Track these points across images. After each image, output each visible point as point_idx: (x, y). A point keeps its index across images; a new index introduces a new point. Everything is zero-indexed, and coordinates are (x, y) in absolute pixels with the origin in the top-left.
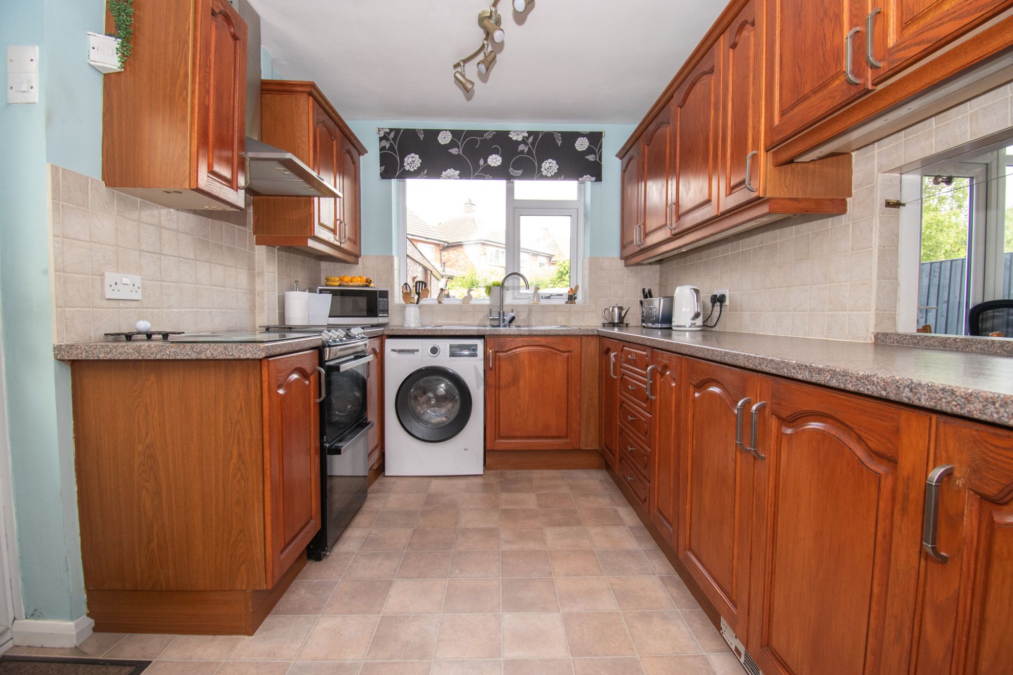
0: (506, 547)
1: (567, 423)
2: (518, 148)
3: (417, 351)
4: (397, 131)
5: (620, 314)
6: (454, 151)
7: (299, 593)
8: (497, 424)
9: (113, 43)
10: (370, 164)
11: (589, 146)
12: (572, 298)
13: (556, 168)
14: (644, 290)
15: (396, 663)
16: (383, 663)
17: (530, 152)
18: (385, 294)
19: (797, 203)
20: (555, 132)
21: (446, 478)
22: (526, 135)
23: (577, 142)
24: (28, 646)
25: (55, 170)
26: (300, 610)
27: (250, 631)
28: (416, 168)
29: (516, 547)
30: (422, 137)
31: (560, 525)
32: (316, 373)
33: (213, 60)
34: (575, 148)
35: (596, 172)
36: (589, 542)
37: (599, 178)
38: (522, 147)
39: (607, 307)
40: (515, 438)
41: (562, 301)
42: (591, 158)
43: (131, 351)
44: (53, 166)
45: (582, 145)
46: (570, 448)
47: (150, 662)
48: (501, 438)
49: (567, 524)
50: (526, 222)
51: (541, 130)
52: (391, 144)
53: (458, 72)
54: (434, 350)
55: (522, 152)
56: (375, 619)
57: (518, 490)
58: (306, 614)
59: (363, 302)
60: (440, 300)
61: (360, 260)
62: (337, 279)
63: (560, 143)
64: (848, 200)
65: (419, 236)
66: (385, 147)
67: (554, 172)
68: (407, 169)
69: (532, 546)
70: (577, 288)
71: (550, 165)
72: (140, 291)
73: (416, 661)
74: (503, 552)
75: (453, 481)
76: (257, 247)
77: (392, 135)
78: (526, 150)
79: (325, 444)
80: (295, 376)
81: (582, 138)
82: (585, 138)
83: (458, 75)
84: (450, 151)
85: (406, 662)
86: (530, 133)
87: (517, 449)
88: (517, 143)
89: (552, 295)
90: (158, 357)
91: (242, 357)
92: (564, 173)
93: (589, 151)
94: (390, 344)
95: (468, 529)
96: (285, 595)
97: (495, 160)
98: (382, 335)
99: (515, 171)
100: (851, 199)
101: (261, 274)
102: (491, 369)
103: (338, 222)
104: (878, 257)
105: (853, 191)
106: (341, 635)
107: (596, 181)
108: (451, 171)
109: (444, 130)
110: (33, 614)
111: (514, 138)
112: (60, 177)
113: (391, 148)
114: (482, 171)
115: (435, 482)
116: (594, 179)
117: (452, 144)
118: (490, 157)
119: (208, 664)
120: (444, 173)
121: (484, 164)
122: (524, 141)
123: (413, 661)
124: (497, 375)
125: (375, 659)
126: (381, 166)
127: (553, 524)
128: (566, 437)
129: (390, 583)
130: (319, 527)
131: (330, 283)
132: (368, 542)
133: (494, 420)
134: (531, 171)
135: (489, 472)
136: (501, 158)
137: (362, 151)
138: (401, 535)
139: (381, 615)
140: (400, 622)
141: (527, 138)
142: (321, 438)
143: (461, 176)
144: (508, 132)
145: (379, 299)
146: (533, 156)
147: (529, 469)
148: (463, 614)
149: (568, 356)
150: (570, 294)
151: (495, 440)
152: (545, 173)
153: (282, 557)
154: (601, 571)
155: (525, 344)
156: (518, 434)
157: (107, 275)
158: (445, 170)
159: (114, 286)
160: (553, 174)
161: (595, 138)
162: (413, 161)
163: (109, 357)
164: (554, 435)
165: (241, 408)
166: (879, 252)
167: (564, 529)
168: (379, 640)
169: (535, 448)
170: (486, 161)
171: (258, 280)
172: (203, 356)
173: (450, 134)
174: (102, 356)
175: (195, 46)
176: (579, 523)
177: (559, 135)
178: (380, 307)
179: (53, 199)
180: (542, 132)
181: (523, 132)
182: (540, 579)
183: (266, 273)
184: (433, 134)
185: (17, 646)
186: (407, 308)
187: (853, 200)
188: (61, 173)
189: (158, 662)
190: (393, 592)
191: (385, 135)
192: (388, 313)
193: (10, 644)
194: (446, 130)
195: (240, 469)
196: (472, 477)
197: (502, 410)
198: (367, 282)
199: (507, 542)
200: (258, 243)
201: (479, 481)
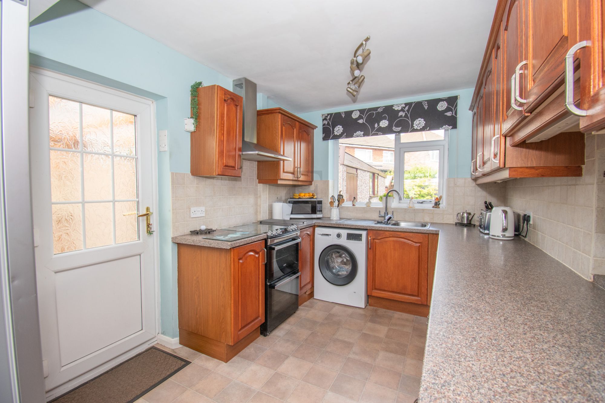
0: (352, 356)
1: (418, 287)
2: (398, 114)
3: (330, 235)
4: (331, 114)
5: (468, 218)
6: (361, 121)
7: (250, 350)
8: (374, 280)
9: (192, 121)
10: (318, 134)
11: (447, 107)
12: (437, 204)
13: (423, 124)
14: (486, 203)
15: (270, 396)
16: (265, 394)
17: (406, 116)
18: (320, 202)
19: (534, 170)
20: (423, 101)
21: (344, 306)
22: (404, 106)
23: (439, 105)
24: (161, 345)
25: (172, 174)
26: (247, 358)
27: (226, 361)
28: (340, 133)
29: (357, 357)
30: (343, 116)
31: (391, 352)
32: (263, 251)
33: (225, 120)
34: (437, 109)
35: (453, 122)
36: (402, 367)
37: (455, 126)
38: (401, 114)
39: (460, 212)
40: (384, 290)
41: (430, 206)
42: (449, 114)
43: (191, 241)
44: (171, 173)
45: (442, 106)
46: (420, 303)
47: (191, 362)
48: (376, 289)
49: (396, 352)
50: (408, 156)
51: (413, 101)
52: (328, 122)
53: (349, 87)
54: (339, 236)
55: (401, 116)
56: (272, 372)
57: (380, 323)
58: (248, 360)
59: (309, 207)
60: (354, 204)
61: (313, 183)
62: (298, 195)
63: (426, 107)
64: (583, 166)
65: (384, 147)
66: (325, 124)
67: (422, 126)
68: (336, 134)
69: (366, 359)
70: (441, 197)
71: (420, 122)
72: (204, 213)
73: (278, 399)
74: (349, 358)
75: (346, 309)
76: (259, 184)
77: (329, 117)
78: (404, 114)
79: (267, 283)
80: (252, 253)
81: (442, 102)
82: (444, 102)
83: (348, 89)
84: (358, 121)
85: (274, 398)
86: (406, 104)
87: (385, 297)
88: (398, 111)
89: (424, 201)
90: (199, 245)
91: (223, 248)
92: (430, 126)
93: (448, 109)
94: (318, 231)
95: (338, 339)
96: (245, 349)
97: (384, 123)
98: (314, 226)
99: (396, 128)
100: (585, 166)
101: (260, 197)
102: (370, 249)
103: (296, 168)
104: (597, 216)
105: (585, 160)
106: (256, 375)
107: (452, 128)
108: (359, 133)
109: (355, 110)
110: (163, 333)
111: (396, 109)
112: (174, 176)
113: (328, 124)
114: (376, 131)
115: (337, 307)
116: (451, 127)
117: (360, 117)
118: (381, 122)
119: (208, 370)
120: (355, 134)
121: (378, 126)
122: (402, 110)
123: (277, 398)
124: (374, 253)
125: (263, 391)
126: (323, 134)
127: (387, 350)
128: (418, 296)
129: (287, 357)
130: (263, 321)
131: (294, 197)
132: (289, 333)
133: (372, 278)
134: (406, 127)
135: (369, 307)
136: (388, 122)
137: (314, 127)
138: (305, 333)
139: (275, 372)
140: (282, 378)
141: (405, 108)
142: (266, 280)
143: (364, 135)
144: (392, 106)
145: (317, 205)
146: (408, 118)
147: (394, 310)
148: (310, 385)
149: (419, 246)
150: (436, 201)
151: (373, 290)
152: (416, 127)
153: (239, 333)
154: (397, 387)
155: (391, 236)
156: (386, 289)
157: (192, 209)
158: (356, 132)
159: (194, 213)
160: (421, 127)
161: (452, 101)
162: (339, 129)
163: (186, 243)
164: (409, 293)
165: (224, 268)
166: (598, 211)
167: (392, 355)
168: (270, 383)
169: (396, 299)
170: (378, 125)
171: (259, 200)
172: (211, 246)
173: (358, 112)
174: (184, 243)
175: (217, 118)
176: (404, 353)
177: (426, 102)
178: (318, 209)
179: (172, 184)
180: (414, 102)
181: (402, 104)
182: (359, 380)
183: (262, 196)
184: (349, 114)
185: (158, 344)
186: (332, 210)
187: (586, 167)
188: (175, 175)
189: (193, 363)
190: (286, 362)
191: (325, 118)
192: (322, 212)
193: (156, 342)
194: (356, 110)
195: (223, 293)
196: (358, 308)
197: (376, 273)
198: (312, 195)
199: (354, 353)
200: (259, 183)
201: (361, 312)
